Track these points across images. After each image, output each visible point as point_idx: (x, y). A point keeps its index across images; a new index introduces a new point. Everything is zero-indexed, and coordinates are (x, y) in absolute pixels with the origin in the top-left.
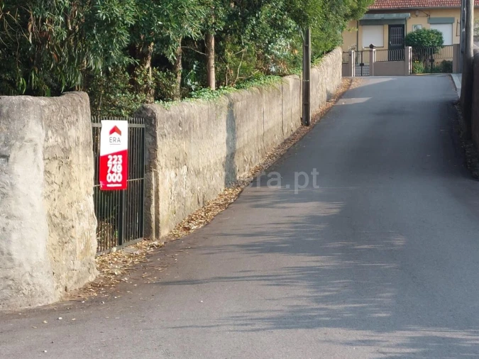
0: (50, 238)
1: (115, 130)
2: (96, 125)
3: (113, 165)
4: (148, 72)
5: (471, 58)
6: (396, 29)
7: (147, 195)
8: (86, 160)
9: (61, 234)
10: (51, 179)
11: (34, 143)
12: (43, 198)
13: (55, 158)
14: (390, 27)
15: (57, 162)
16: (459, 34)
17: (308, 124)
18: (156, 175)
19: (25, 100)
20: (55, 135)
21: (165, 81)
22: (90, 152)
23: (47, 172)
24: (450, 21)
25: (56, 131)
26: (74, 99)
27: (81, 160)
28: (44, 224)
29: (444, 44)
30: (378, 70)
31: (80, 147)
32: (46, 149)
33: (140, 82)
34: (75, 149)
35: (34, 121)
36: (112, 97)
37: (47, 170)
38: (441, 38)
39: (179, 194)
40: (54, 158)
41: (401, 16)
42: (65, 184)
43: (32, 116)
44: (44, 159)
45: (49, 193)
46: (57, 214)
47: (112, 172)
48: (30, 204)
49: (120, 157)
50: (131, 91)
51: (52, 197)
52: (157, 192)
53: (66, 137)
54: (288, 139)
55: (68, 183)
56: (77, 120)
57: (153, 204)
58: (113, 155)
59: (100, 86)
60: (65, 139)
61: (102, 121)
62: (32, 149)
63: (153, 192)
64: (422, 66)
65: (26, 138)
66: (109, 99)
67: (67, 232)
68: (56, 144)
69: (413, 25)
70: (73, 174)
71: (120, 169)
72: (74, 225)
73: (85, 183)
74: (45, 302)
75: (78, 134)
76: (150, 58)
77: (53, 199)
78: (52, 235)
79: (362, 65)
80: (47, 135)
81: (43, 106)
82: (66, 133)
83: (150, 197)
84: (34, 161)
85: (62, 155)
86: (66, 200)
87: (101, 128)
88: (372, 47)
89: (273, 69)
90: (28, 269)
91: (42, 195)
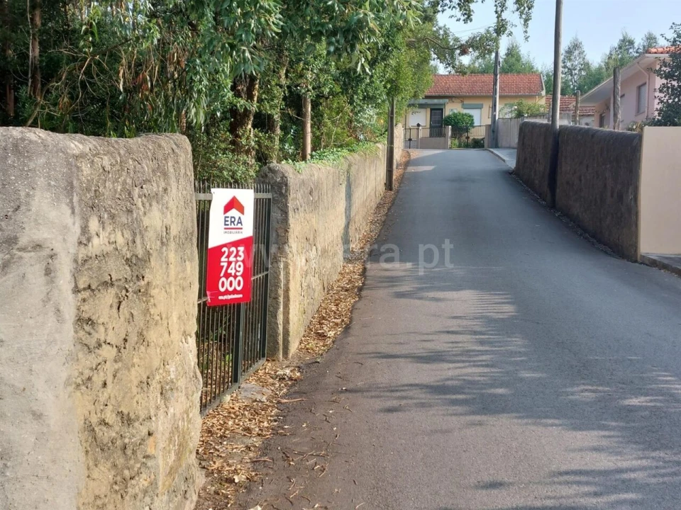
0: (91, 484)
1: (233, 204)
2: (202, 196)
3: (229, 263)
4: (250, 131)
5: (556, 129)
6: (436, 111)
7: (273, 295)
8: (184, 270)
9: (121, 461)
10: (96, 336)
11: (46, 252)
12: (71, 389)
13: (109, 284)
14: (431, 110)
15: (112, 291)
16: (490, 116)
17: (391, 189)
18: (286, 266)
19: (23, 139)
20: (109, 228)
21: (266, 143)
22: (192, 253)
23: (84, 321)
24: (480, 107)
25: (112, 217)
26: (160, 146)
27: (172, 273)
28: (73, 452)
29: (475, 125)
30: (423, 145)
31: (172, 245)
32: (81, 265)
33: (244, 141)
34: (160, 252)
35: (48, 195)
36: (213, 158)
37: (85, 316)
38: (473, 120)
39: (308, 286)
40: (105, 283)
41: (441, 101)
42: (133, 338)
43: (41, 182)
44: (76, 290)
45: (87, 373)
46: (110, 417)
47: (227, 275)
48: (34, 414)
49: (241, 249)
50: (233, 151)
51: (98, 379)
52: (287, 290)
53: (136, 230)
54: (380, 204)
55: (141, 334)
56: (165, 190)
57: (281, 309)
58: (229, 246)
59: (200, 145)
60: (134, 234)
61: (213, 190)
62: (39, 269)
63: (281, 292)
64: (456, 142)
65: (23, 241)
66: (209, 159)
67: (134, 452)
68: (110, 248)
69: (451, 109)
70: (152, 311)
71: (241, 270)
72: (153, 429)
73: (179, 318)
75: (168, 221)
76: (252, 118)
77: (100, 383)
78: (95, 474)
79: (410, 140)
80: (85, 229)
81: (77, 157)
82: (139, 221)
83: (276, 298)
84: (46, 300)
85: (126, 272)
86: (135, 375)
87: (210, 202)
88: (418, 125)
89: (361, 137)
91: (67, 383)
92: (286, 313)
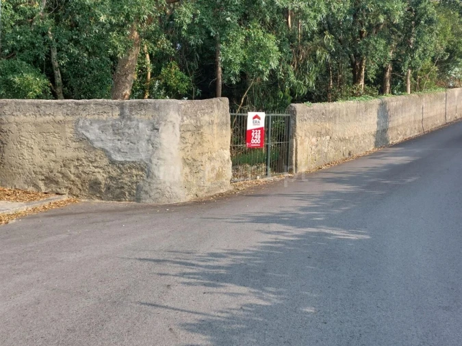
0: (184, 170)
1: (256, 117)
3: (255, 135)
9: (192, 168)
10: (185, 141)
11: (173, 123)
15: (190, 132)
18: (296, 140)
20: (189, 119)
25: (190, 117)
27: (215, 132)
28: (180, 163)
31: (215, 125)
32: (181, 126)
34: (208, 126)
35: (173, 112)
37: (183, 136)
40: (188, 130)
42: (197, 143)
43: (172, 109)
44: (180, 131)
45: (183, 148)
46: (190, 159)
47: (254, 139)
48: (170, 153)
49: (259, 131)
52: (296, 149)
53: (198, 120)
55: (199, 143)
57: (294, 155)
58: (255, 129)
62: (172, 126)
63: (294, 149)
65: (168, 120)
67: (197, 167)
68: (189, 123)
70: (205, 139)
71: (259, 137)
72: (204, 164)
74: (178, 201)
75: (213, 119)
77: (187, 151)
80: (182, 119)
81: (181, 105)
82: (199, 118)
83: (292, 151)
85: (195, 129)
86: (197, 151)
87: (247, 116)
89: (451, 85)
90: (169, 185)
91: (178, 149)
92: (296, 157)
